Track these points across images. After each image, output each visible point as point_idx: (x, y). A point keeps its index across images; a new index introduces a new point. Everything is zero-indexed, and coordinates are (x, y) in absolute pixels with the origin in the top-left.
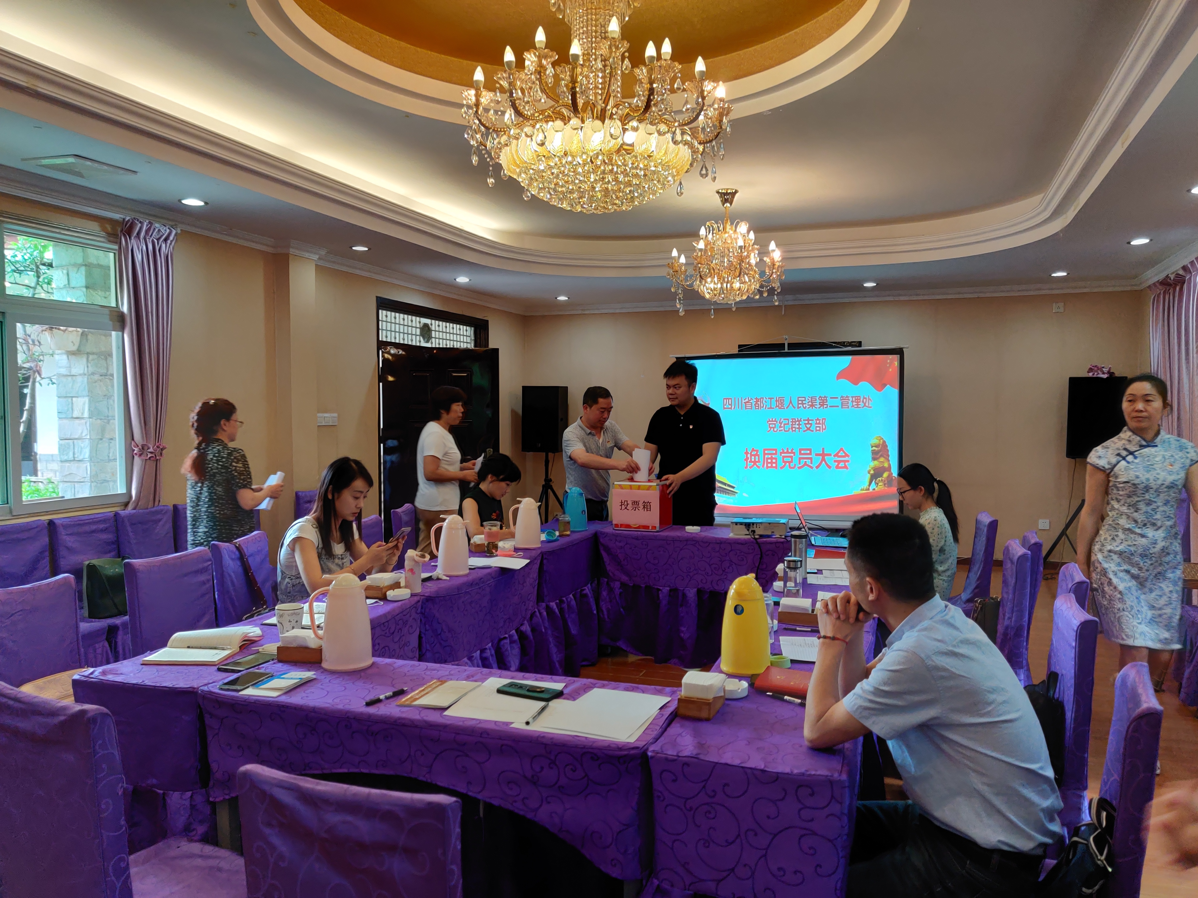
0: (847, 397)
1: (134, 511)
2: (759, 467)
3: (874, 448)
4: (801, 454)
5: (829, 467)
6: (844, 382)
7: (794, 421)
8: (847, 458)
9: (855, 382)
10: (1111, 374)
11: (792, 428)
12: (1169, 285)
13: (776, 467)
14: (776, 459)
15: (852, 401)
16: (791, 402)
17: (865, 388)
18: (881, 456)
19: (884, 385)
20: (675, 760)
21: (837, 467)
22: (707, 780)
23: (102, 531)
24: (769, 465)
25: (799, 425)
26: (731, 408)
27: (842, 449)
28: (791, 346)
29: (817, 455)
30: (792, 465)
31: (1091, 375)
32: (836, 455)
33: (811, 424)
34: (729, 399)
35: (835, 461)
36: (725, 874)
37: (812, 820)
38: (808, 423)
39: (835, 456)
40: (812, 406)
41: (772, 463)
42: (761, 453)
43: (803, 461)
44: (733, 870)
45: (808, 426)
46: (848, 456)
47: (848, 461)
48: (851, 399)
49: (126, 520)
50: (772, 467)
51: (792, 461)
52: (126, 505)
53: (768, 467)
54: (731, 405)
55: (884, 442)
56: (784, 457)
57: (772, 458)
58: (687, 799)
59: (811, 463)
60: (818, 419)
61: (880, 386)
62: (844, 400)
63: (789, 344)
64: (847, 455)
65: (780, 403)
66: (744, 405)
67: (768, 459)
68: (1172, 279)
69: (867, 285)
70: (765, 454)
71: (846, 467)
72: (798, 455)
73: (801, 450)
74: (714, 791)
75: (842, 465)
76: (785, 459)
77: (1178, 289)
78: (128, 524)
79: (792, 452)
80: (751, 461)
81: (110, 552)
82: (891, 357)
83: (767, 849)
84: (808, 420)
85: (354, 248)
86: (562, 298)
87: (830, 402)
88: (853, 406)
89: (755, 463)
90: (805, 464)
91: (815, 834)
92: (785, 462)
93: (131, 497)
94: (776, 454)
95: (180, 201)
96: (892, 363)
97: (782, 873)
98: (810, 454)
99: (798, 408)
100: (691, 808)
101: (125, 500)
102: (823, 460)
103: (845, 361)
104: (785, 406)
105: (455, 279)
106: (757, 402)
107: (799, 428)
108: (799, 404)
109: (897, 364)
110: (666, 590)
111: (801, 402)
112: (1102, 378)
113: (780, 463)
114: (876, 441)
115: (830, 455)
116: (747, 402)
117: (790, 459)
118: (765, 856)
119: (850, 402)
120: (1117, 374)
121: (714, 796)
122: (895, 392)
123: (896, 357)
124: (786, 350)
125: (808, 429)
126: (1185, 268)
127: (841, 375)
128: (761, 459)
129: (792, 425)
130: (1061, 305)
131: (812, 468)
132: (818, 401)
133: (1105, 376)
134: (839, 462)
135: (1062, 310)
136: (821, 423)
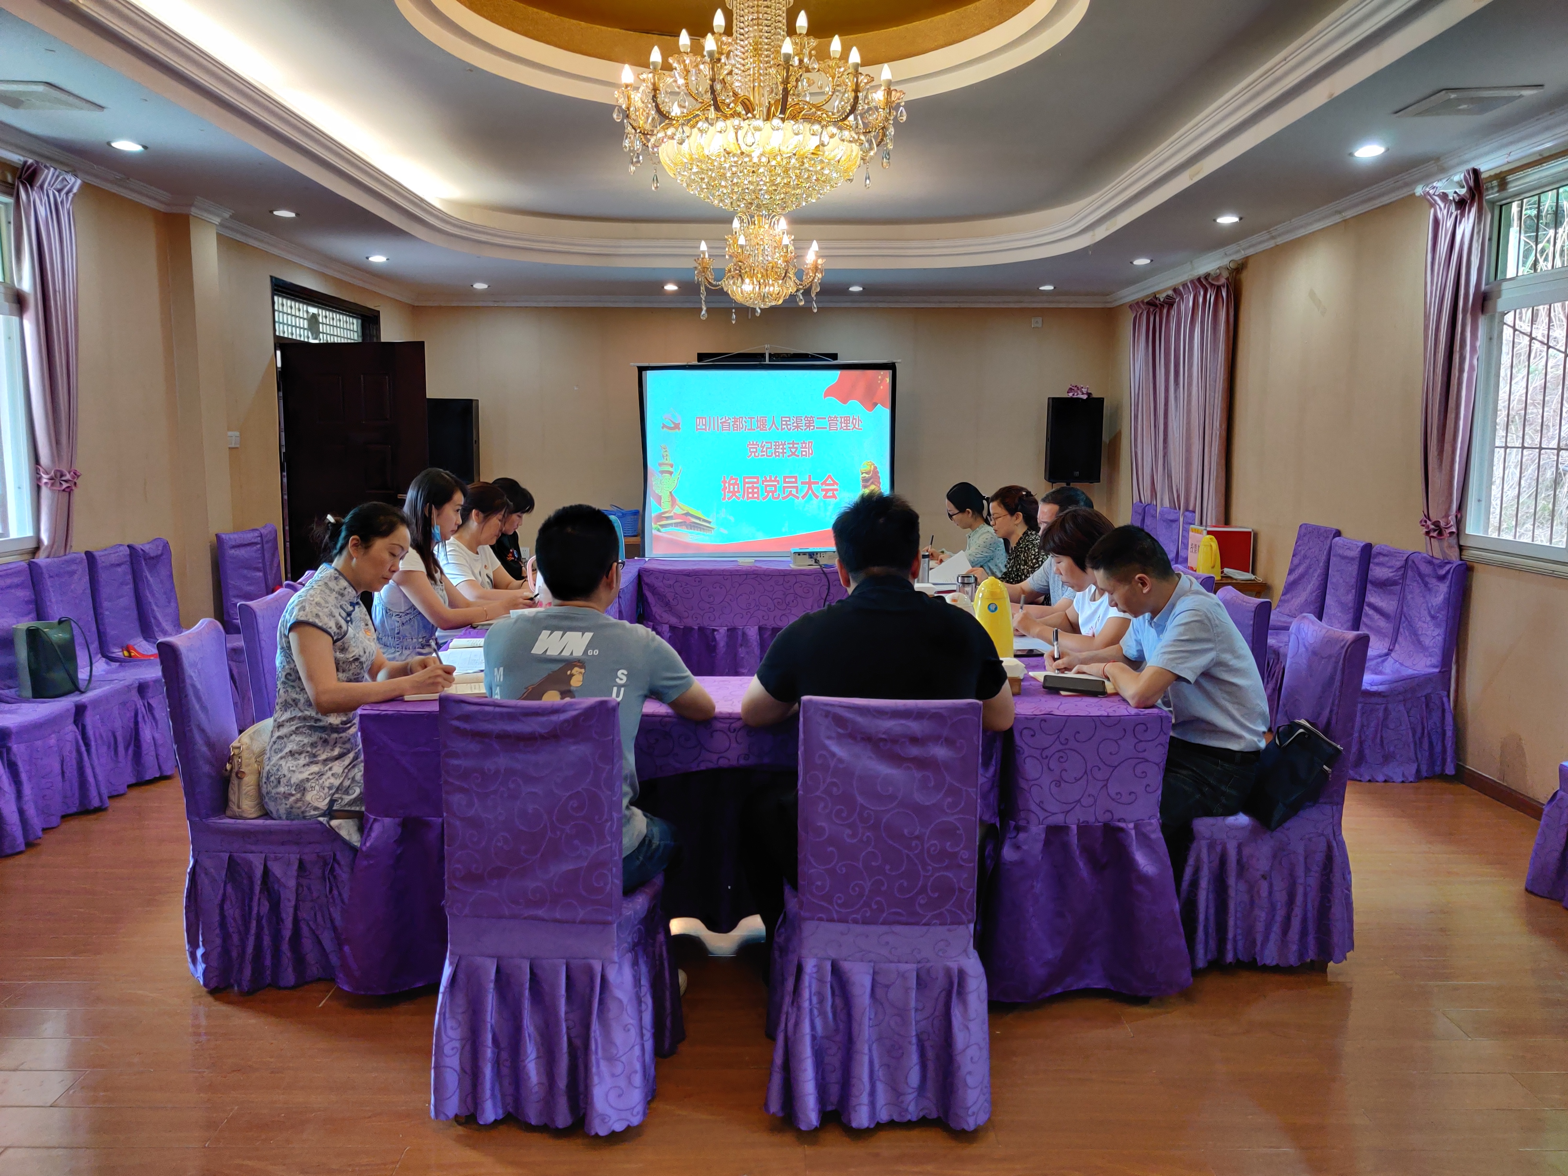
0: (836, 417)
1: (49, 560)
2: (739, 498)
3: (864, 475)
4: (785, 482)
5: (817, 497)
6: (832, 400)
7: (777, 445)
8: (835, 487)
9: (844, 401)
10: (1089, 394)
11: (775, 452)
12: (1155, 305)
13: (758, 498)
14: (758, 488)
15: (841, 423)
16: (774, 422)
17: (855, 407)
18: (872, 483)
19: (875, 404)
20: (1033, 719)
21: (825, 497)
22: (1061, 731)
23: (17, 586)
24: (750, 495)
25: (783, 449)
26: (705, 429)
27: (830, 477)
28: (773, 356)
29: (803, 483)
30: (776, 495)
31: (1071, 395)
32: (824, 483)
33: (796, 448)
34: (702, 418)
35: (823, 490)
36: (1073, 805)
37: (1145, 751)
38: (793, 447)
39: (822, 484)
40: (797, 427)
41: (753, 493)
42: (740, 482)
43: (787, 491)
44: (1079, 801)
45: (793, 450)
46: (837, 484)
47: (837, 490)
48: (839, 419)
49: (44, 570)
50: (753, 497)
51: (775, 491)
52: (36, 550)
53: (748, 498)
54: (705, 425)
55: (875, 468)
56: (766, 486)
57: (753, 488)
58: (1043, 749)
59: (797, 492)
60: (804, 443)
61: (871, 405)
62: (832, 420)
63: (770, 355)
64: (835, 483)
65: (762, 424)
66: (720, 425)
67: (748, 488)
68: (1162, 300)
69: (852, 289)
70: (745, 483)
71: (834, 496)
72: (782, 484)
73: (785, 478)
74: (1067, 739)
75: (830, 494)
76: (768, 489)
77: (1165, 311)
78: (46, 576)
79: (775, 480)
80: (729, 492)
81: (29, 613)
82: (882, 372)
83: (1108, 780)
84: (793, 443)
85: (276, 213)
86: (480, 286)
87: (817, 423)
88: (841, 428)
89: (734, 493)
90: (790, 493)
91: (1147, 761)
92: (768, 492)
93: (39, 541)
94: (757, 483)
95: (109, 144)
96: (883, 379)
97: (1119, 796)
98: (796, 482)
99: (782, 429)
100: (1047, 757)
101: (32, 545)
102: (810, 488)
103: (832, 377)
104: (768, 427)
105: (367, 258)
106: (735, 422)
107: (783, 453)
108: (782, 425)
109: (888, 380)
110: (723, 630)
111: (785, 421)
112: (1082, 399)
113: (763, 494)
114: (868, 468)
115: (817, 483)
116: (724, 422)
117: (773, 489)
118: (1106, 785)
119: (839, 423)
120: (1095, 395)
121: (1066, 744)
122: (887, 412)
123: (889, 373)
124: (767, 362)
125: (793, 454)
126: (1175, 290)
127: (829, 393)
128: (741, 490)
129: (775, 449)
130: (1040, 319)
131: (798, 498)
132: (804, 422)
133: (1085, 397)
134: (827, 491)
135: (1040, 325)
136: (807, 446)
